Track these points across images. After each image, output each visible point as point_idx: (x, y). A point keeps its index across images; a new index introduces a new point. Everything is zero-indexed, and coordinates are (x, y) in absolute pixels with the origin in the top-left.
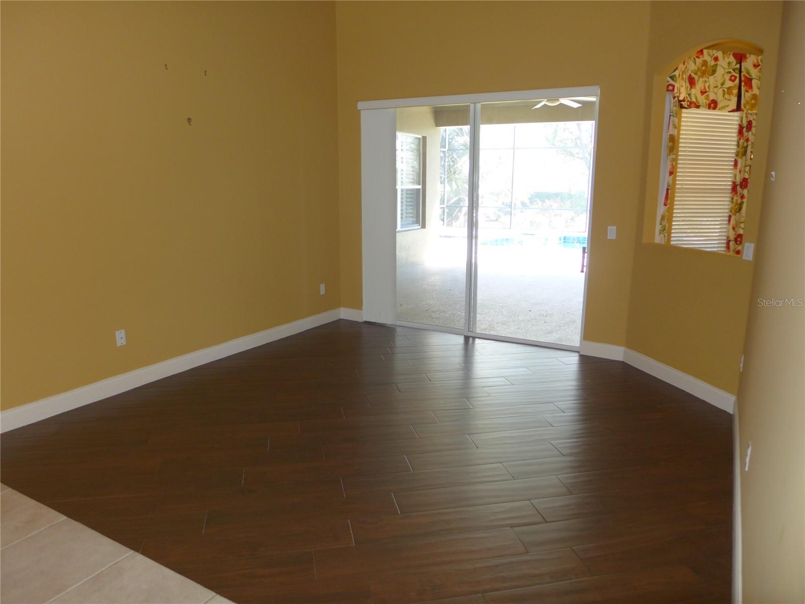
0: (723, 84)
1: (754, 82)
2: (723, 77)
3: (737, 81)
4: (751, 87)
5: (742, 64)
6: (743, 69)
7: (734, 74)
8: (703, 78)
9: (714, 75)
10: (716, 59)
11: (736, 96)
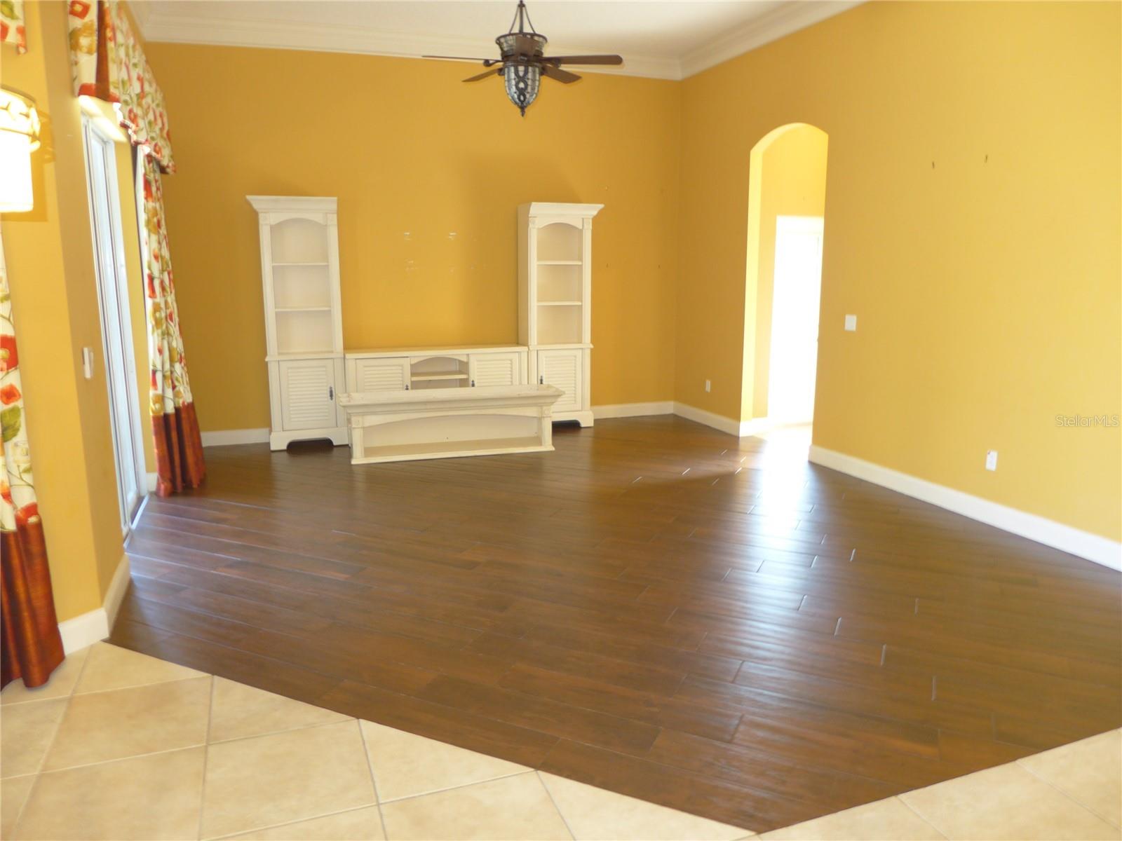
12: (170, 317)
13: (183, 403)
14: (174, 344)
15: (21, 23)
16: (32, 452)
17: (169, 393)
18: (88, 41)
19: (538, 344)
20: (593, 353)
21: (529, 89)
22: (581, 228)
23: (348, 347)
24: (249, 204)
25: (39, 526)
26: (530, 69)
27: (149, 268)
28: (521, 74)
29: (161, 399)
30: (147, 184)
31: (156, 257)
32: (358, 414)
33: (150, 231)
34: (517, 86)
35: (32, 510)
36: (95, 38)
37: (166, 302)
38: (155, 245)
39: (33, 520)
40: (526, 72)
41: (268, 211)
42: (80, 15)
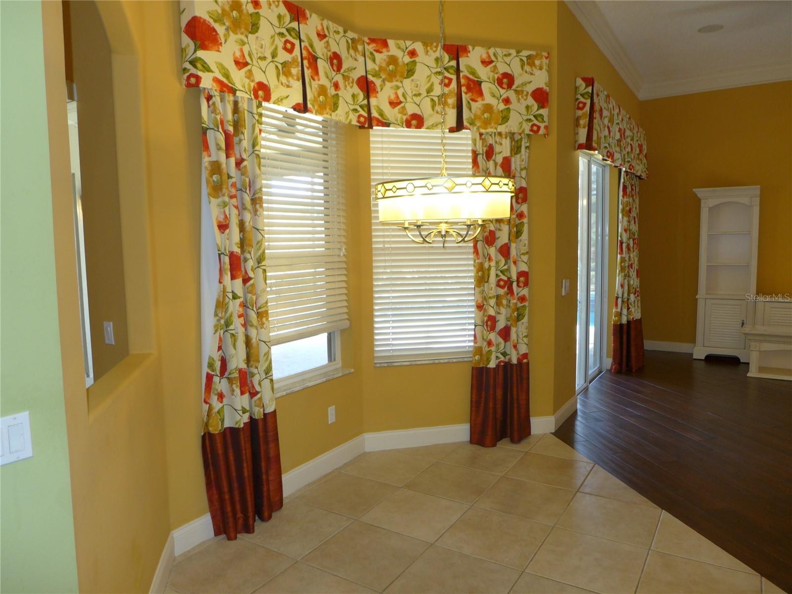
0: (429, 91)
1: (485, 87)
2: (429, 81)
3: (454, 85)
4: (481, 94)
5: (460, 60)
6: (462, 68)
7: (447, 74)
8: (392, 81)
9: (412, 78)
10: (413, 53)
11: (453, 108)
12: (631, 266)
13: (633, 318)
14: (632, 282)
15: (546, 123)
17: (625, 311)
18: (584, 122)
24: (694, 194)
25: (528, 364)
27: (621, 237)
29: (620, 314)
30: (625, 188)
31: (626, 230)
32: (757, 341)
33: (623, 215)
35: (525, 356)
36: (587, 119)
37: (630, 257)
38: (625, 223)
39: (525, 361)
41: (709, 198)
42: (581, 109)
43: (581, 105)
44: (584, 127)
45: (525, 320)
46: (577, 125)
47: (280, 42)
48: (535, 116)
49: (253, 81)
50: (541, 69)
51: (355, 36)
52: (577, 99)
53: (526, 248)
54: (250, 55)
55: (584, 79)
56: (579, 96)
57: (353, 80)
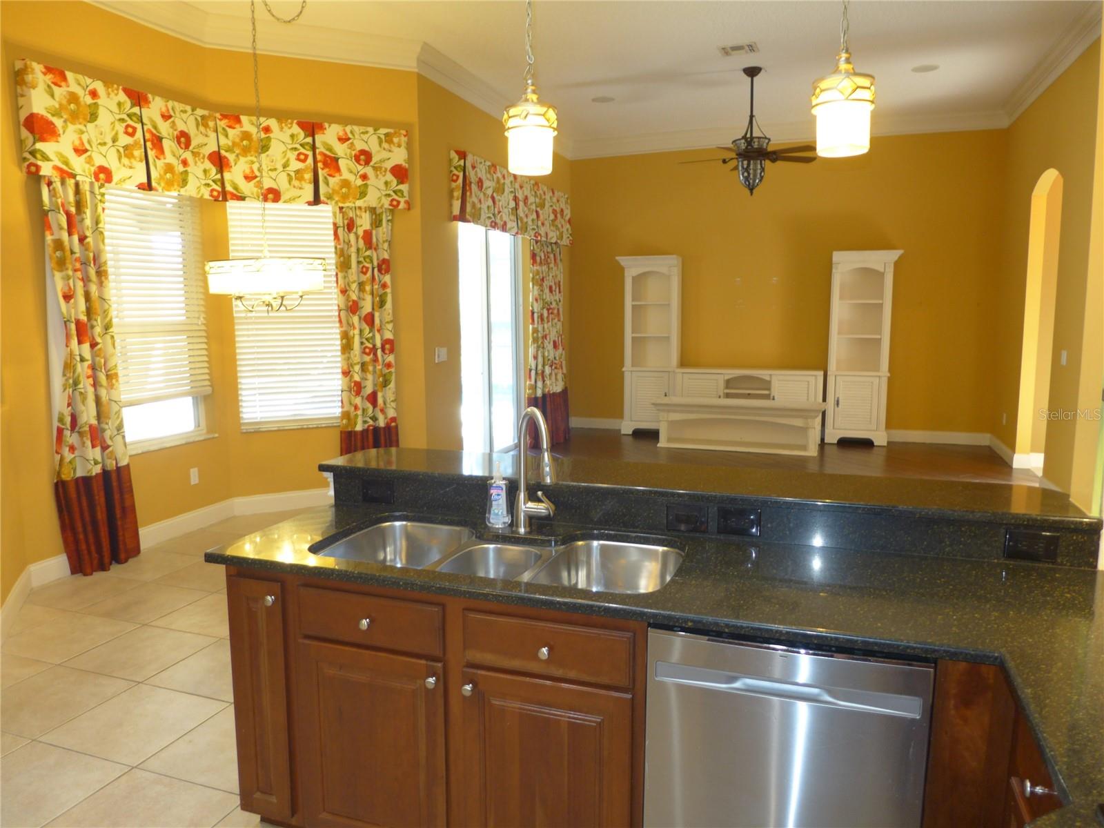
0: (285, 166)
1: (342, 163)
2: (285, 156)
3: (310, 161)
4: (338, 169)
5: (316, 136)
6: (318, 144)
7: (302, 150)
8: (246, 156)
9: (267, 153)
10: (267, 130)
11: (310, 183)
12: (545, 337)
13: (549, 391)
14: (546, 354)
15: (407, 198)
16: (398, 392)
17: (540, 384)
18: (457, 194)
19: (837, 370)
20: (891, 381)
21: (751, 176)
22: (882, 270)
23: (683, 363)
24: (617, 262)
25: (396, 427)
26: (752, 162)
27: (532, 307)
28: (745, 166)
29: (534, 387)
30: (534, 255)
31: (536, 300)
32: (664, 411)
33: (533, 284)
34: (743, 174)
35: (393, 419)
36: (461, 191)
37: (544, 328)
38: (536, 292)
39: (393, 424)
40: (749, 165)
41: (633, 267)
42: (455, 181)
43: (455, 178)
44: (458, 199)
45: (392, 385)
46: (451, 197)
47: (120, 128)
48: (394, 192)
49: (93, 166)
50: (399, 146)
51: (206, 113)
52: (451, 171)
53: (390, 316)
54: (89, 142)
55: (458, 152)
56: (453, 169)
57: (204, 156)
